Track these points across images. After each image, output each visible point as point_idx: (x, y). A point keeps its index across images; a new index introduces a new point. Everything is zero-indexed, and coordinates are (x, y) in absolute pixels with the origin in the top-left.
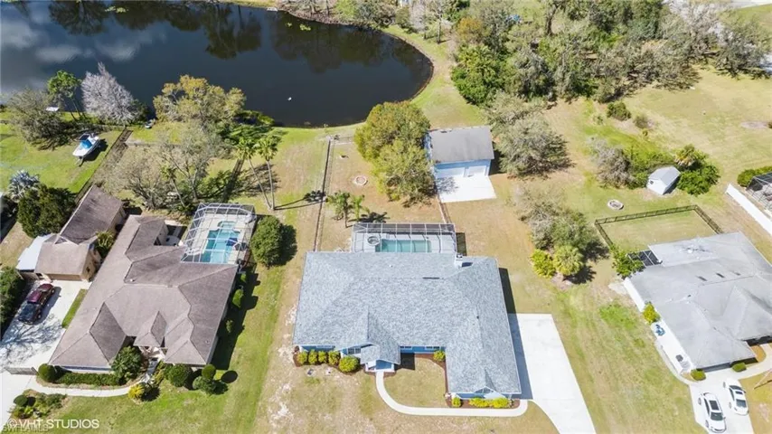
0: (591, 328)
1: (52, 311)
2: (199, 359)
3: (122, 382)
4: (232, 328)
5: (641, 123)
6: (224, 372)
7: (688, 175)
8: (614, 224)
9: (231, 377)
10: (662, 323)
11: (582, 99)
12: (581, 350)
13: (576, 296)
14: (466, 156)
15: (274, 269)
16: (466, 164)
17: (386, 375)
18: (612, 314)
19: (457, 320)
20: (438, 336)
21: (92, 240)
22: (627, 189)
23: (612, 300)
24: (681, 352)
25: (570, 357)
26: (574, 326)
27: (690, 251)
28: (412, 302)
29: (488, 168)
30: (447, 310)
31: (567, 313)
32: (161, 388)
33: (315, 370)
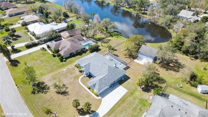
0: (134, 99)
6: (65, 60)
8: (173, 88)
9: (65, 61)
12: (125, 100)
13: (139, 93)
14: (147, 54)
17: (84, 76)
18: (143, 101)
20: (97, 74)
21: (71, 35)
22: (190, 85)
23: (147, 99)
27: (182, 102)
28: (98, 66)
29: (153, 60)
30: (102, 71)
31: (132, 93)
32: (56, 57)
33: (76, 68)
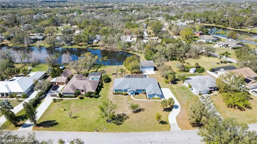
0: (177, 90)
1: (58, 89)
2: (93, 91)
3: (76, 97)
4: (99, 89)
5: (188, 63)
6: (98, 95)
7: (198, 69)
10: (192, 88)
11: (174, 61)
13: (174, 86)
14: (148, 66)
15: (107, 83)
16: (149, 67)
18: (182, 88)
19: (147, 85)
20: (144, 88)
21: (67, 77)
22: (185, 72)
23: (182, 86)
24: (196, 91)
25: (173, 93)
26: (174, 90)
29: (154, 70)
31: (172, 88)
32: (84, 98)
33: (118, 95)
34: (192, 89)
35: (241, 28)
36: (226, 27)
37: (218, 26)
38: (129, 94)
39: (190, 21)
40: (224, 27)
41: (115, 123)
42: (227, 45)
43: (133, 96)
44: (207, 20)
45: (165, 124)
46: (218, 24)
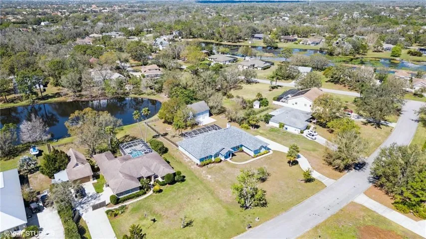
3: (145, 193)
7: (261, 101)
10: (286, 127)
13: (261, 131)
16: (202, 113)
18: (272, 130)
20: (238, 142)
26: (266, 135)
29: (209, 114)
31: (262, 134)
33: (209, 166)
34: (286, 129)
35: (239, 42)
36: (221, 42)
37: (208, 41)
38: (223, 159)
39: (168, 36)
40: (217, 42)
41: (258, 205)
42: (253, 65)
43: (230, 159)
44: (191, 34)
45: (313, 181)
46: (207, 39)
